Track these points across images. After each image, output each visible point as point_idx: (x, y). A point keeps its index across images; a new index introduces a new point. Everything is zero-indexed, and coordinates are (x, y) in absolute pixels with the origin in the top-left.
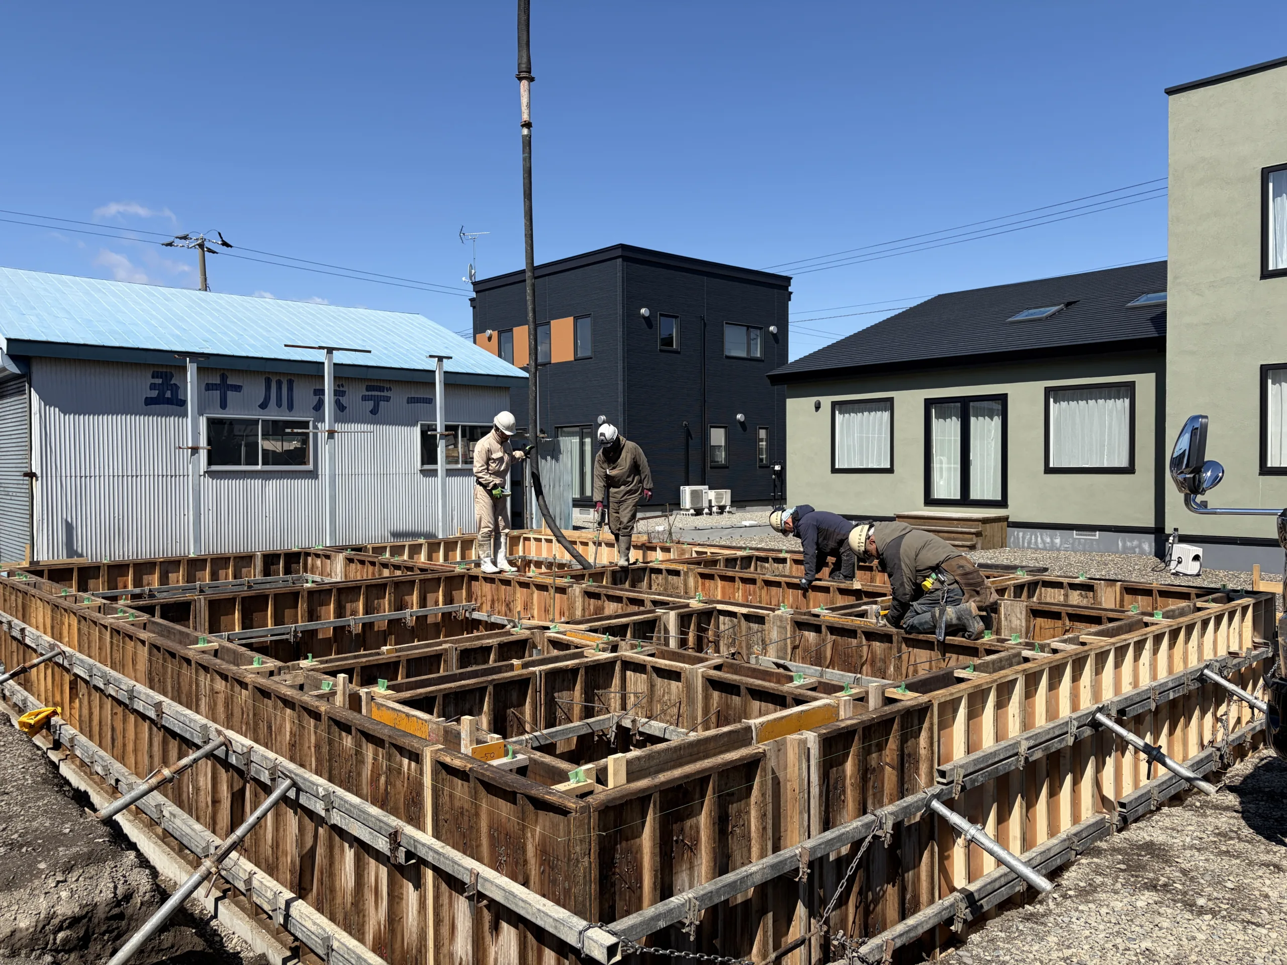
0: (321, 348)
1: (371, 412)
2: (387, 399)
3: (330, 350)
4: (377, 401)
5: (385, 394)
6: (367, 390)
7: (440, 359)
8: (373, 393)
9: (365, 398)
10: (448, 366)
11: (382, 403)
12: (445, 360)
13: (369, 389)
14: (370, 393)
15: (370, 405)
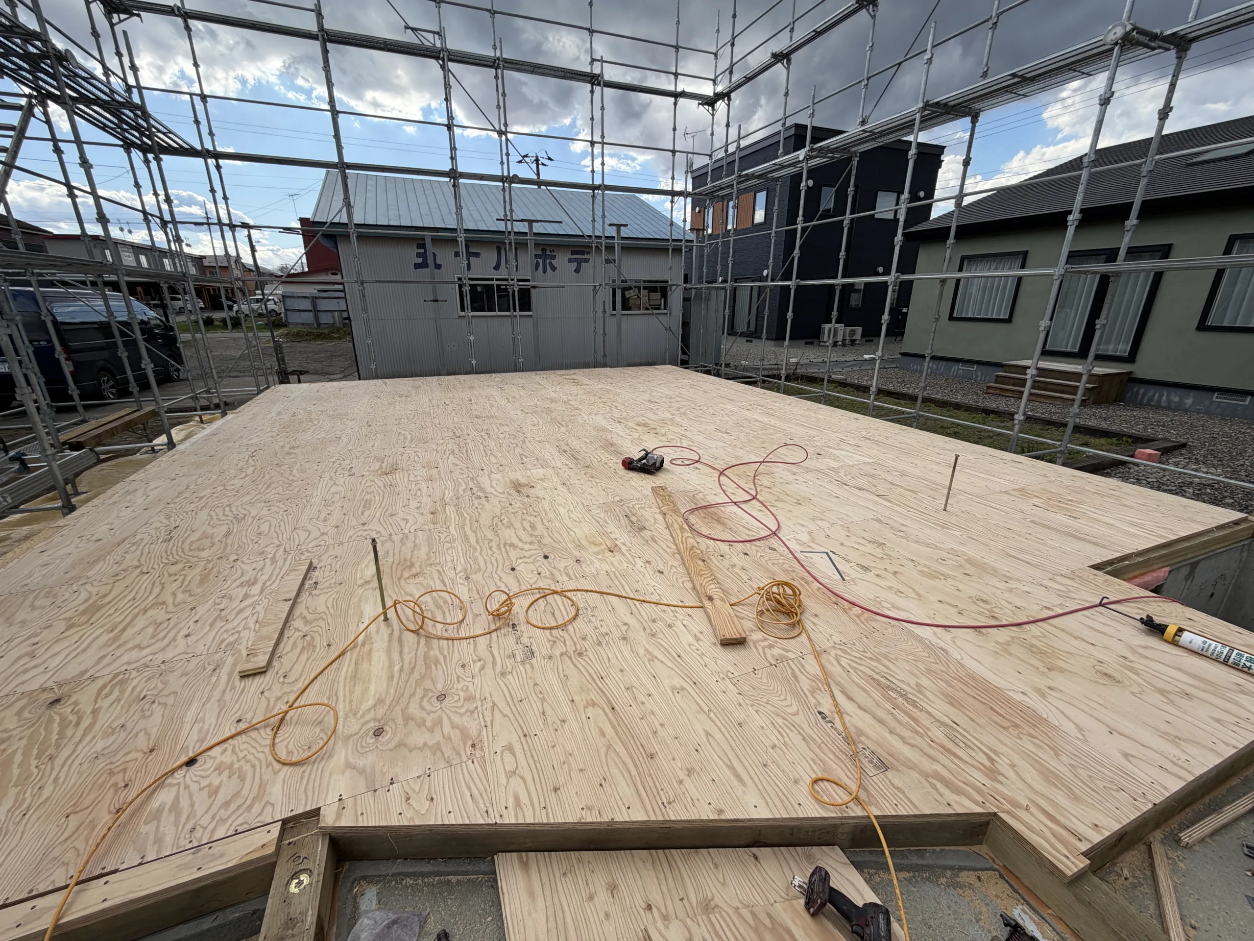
0: (522, 220)
1: (575, 271)
2: (587, 261)
3: (531, 222)
4: (579, 262)
5: (585, 256)
6: (572, 254)
7: (619, 226)
8: (577, 256)
9: (570, 261)
10: (625, 232)
11: (583, 264)
12: (622, 228)
13: (573, 253)
14: (574, 256)
15: (574, 265)
